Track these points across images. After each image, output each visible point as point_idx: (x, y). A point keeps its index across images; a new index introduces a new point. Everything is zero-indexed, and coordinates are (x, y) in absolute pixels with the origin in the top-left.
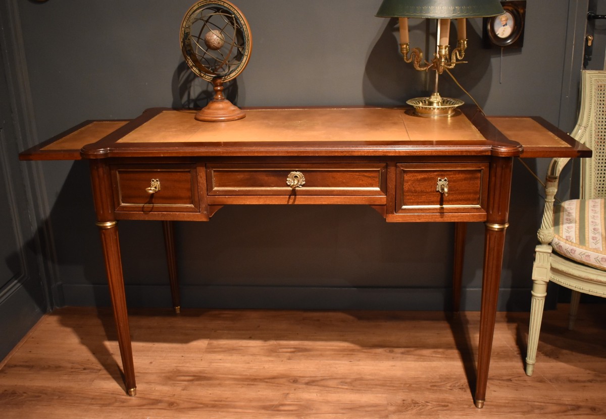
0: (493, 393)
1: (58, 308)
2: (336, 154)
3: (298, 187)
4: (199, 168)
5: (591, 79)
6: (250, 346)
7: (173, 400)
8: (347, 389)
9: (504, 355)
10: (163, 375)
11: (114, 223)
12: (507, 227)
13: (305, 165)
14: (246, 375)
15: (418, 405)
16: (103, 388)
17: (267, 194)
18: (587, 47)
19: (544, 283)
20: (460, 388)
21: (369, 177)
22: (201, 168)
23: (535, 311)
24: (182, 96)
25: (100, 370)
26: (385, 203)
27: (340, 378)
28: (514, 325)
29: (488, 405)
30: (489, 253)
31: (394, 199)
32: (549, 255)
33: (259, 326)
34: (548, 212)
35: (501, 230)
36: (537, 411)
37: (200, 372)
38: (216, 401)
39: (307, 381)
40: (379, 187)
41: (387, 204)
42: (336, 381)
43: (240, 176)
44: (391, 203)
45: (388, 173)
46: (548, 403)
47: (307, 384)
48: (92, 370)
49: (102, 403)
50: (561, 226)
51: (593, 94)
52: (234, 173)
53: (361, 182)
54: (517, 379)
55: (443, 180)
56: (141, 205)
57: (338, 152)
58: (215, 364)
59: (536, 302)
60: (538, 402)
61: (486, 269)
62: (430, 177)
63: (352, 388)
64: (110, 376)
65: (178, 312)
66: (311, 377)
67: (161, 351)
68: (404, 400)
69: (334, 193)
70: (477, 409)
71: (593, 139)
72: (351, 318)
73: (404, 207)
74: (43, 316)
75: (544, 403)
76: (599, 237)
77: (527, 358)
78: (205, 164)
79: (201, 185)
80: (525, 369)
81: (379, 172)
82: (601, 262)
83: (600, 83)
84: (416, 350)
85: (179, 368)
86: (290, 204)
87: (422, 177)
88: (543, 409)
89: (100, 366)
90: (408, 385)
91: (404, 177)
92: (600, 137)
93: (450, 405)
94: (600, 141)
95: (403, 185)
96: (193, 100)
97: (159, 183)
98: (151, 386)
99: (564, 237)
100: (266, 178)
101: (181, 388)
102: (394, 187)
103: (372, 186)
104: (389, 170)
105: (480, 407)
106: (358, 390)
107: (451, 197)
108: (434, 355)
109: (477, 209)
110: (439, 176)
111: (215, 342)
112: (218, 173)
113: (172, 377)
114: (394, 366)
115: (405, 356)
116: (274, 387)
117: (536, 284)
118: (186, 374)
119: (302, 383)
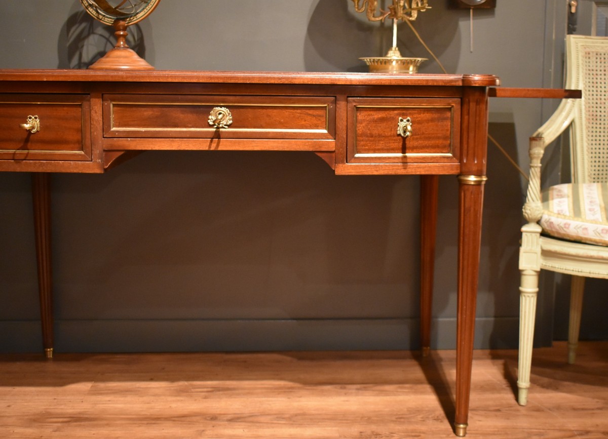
0: (478, 422)
2: (272, 82)
3: (223, 127)
4: (94, 100)
5: (575, 44)
6: (150, 388)
8: (284, 424)
9: (488, 387)
10: (27, 417)
12: (486, 181)
13: (231, 98)
14: (146, 415)
15: (380, 436)
17: (183, 136)
18: (571, 14)
19: (534, 273)
20: (435, 419)
21: (314, 116)
22: (97, 100)
23: (525, 312)
24: (70, 58)
26: (334, 149)
27: (275, 414)
28: (501, 362)
29: (471, 434)
30: (464, 215)
31: (345, 144)
32: (538, 235)
33: (164, 369)
34: (534, 180)
35: (478, 184)
37: (80, 413)
39: (229, 418)
40: (326, 129)
41: (337, 151)
42: (269, 417)
43: (148, 113)
44: (341, 149)
45: (337, 109)
46: (549, 429)
47: (230, 420)
50: (551, 202)
51: (580, 62)
52: (140, 109)
53: (303, 123)
54: (507, 409)
55: (405, 120)
56: (12, 151)
57: (274, 78)
58: (101, 405)
59: (526, 300)
60: (536, 429)
61: (461, 244)
62: (389, 116)
63: (291, 422)
65: (50, 355)
66: (235, 414)
67: (25, 395)
68: (361, 432)
69: (270, 136)
70: (458, 438)
71: (584, 115)
72: (288, 358)
73: (357, 155)
75: (543, 429)
76: (597, 209)
77: (518, 382)
78: (103, 94)
79: (95, 123)
80: (517, 398)
81: (326, 110)
82: (602, 234)
83: (588, 50)
84: (375, 386)
85: (49, 410)
86: (211, 149)
87: (380, 116)
88: (542, 435)
90: (366, 419)
91: (357, 116)
92: (591, 113)
93: (422, 435)
94: (591, 118)
95: (356, 127)
97: (38, 120)
98: (8, 429)
99: (556, 211)
100: (182, 116)
101: (51, 430)
102: (345, 128)
103: (317, 127)
104: (338, 106)
105: (461, 434)
106: (299, 424)
107: (416, 144)
108: (399, 390)
109: (448, 158)
110: (400, 115)
111: (102, 385)
112: (119, 108)
113: (38, 419)
114: (347, 401)
115: (360, 392)
116: (185, 425)
117: (525, 275)
118: (59, 416)
119: (223, 421)
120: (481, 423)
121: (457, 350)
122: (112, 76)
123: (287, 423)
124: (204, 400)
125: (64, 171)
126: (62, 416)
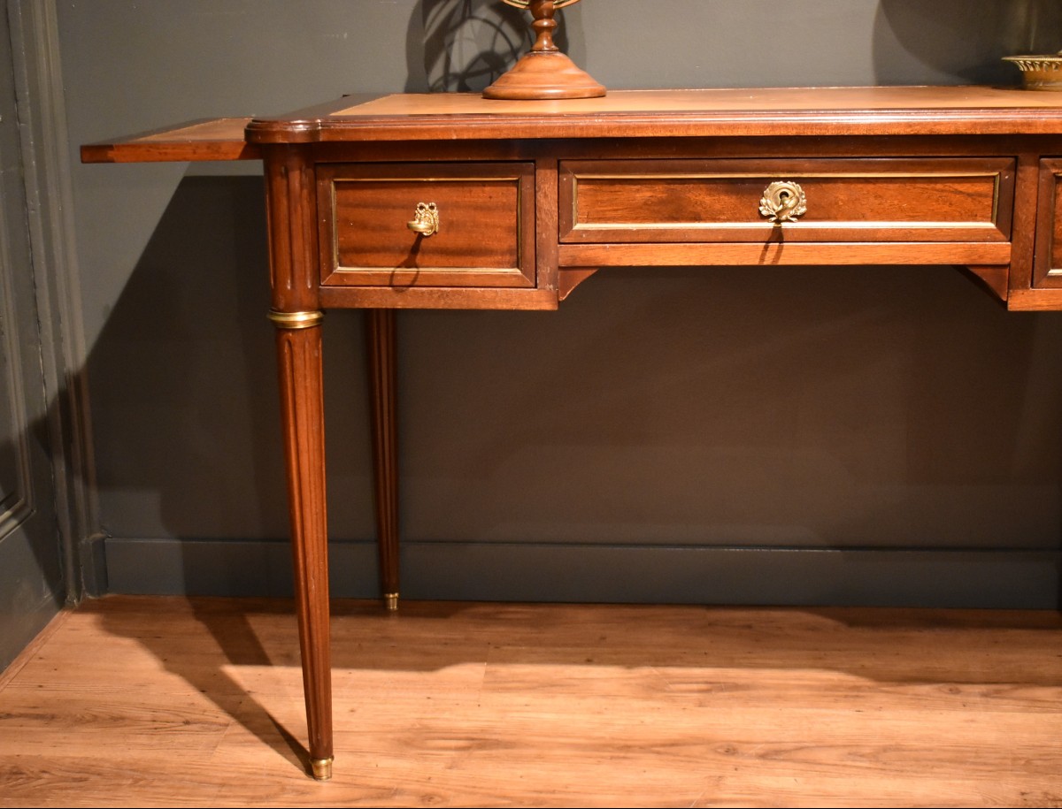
1: (90, 597)
3: (788, 220)
4: (542, 171)
6: (592, 679)
7: (429, 788)
8: (868, 768)
10: (390, 736)
11: (314, 316)
13: (807, 164)
14: (602, 738)
16: (243, 763)
17: (712, 238)
21: (968, 194)
22: (548, 172)
25: (227, 725)
26: (1008, 261)
27: (845, 746)
31: (1031, 250)
33: (603, 638)
37: (483, 731)
38: (541, 792)
39: (761, 752)
40: (992, 221)
41: (1013, 265)
42: (835, 752)
43: (644, 194)
44: (1022, 261)
45: (1019, 182)
47: (764, 756)
48: (206, 725)
49: (250, 794)
52: (628, 187)
53: (946, 208)
58: (515, 714)
63: (880, 766)
64: (254, 738)
65: (393, 606)
66: (767, 742)
67: (372, 687)
68: (1023, 794)
69: (879, 236)
72: (830, 622)
73: (1053, 272)
74: (58, 615)
78: (559, 161)
79: (543, 216)
81: (994, 182)
84: (1016, 689)
85: (425, 722)
86: (765, 263)
89: (224, 718)
90: (1023, 762)
91: (1056, 194)
97: (435, 211)
98: (368, 759)
100: (708, 199)
101: (443, 765)
102: (1031, 218)
103: (974, 218)
104: (1020, 175)
106: (897, 770)
111: (504, 670)
112: (587, 187)
113: (414, 740)
114: (972, 721)
115: (992, 700)
116: (682, 764)
118: (448, 734)
119: (751, 756)
122: (582, 128)
123: (871, 766)
124: (700, 709)
125: (483, 306)
126: (453, 735)
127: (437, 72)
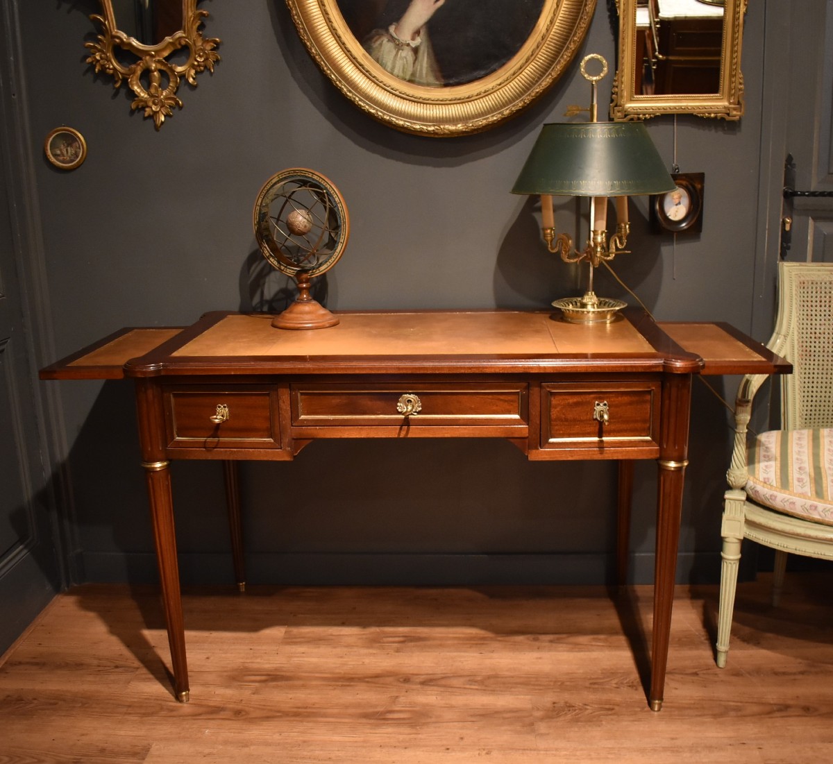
0: (674, 691)
1: (75, 585)
2: (463, 371)
3: (412, 414)
4: (281, 389)
5: (790, 273)
6: (343, 635)
7: (239, 707)
8: (477, 689)
9: (687, 641)
10: (225, 674)
11: (165, 463)
12: (687, 466)
13: (421, 386)
14: (340, 673)
15: (574, 709)
16: (143, 693)
17: (373, 424)
18: (784, 232)
19: (737, 541)
20: (630, 686)
21: (506, 401)
22: (284, 390)
23: (726, 579)
24: (252, 296)
25: (138, 668)
26: (527, 435)
27: (468, 676)
28: (700, 602)
29: (667, 707)
30: (663, 500)
31: (539, 430)
32: (742, 503)
33: (355, 608)
34: (739, 447)
35: (678, 470)
36: (732, 713)
37: (276, 670)
38: (299, 708)
39: (422, 681)
40: (518, 414)
41: (530, 437)
42: (462, 680)
43: (336, 401)
44: (534, 436)
45: (530, 395)
46: (746, 702)
47: (423, 683)
48: (127, 669)
49: (143, 711)
50: (757, 465)
51: (794, 292)
52: (327, 397)
53: (495, 408)
54: (705, 672)
55: (601, 404)
56: (203, 439)
57: (464, 368)
58: (295, 659)
59: (727, 567)
60: (734, 702)
62: (584, 400)
63: (483, 688)
64: (151, 676)
65: (243, 589)
66: (427, 674)
67: (222, 643)
68: (554, 703)
69: (461, 422)
70: (652, 712)
71: (796, 351)
72: (480, 596)
73: (552, 440)
74: (56, 596)
75: (741, 702)
76: (806, 479)
77: (717, 644)
78: (290, 385)
79: (283, 412)
80: (716, 659)
81: (518, 394)
82: (810, 511)
83: (802, 279)
84: (568, 637)
85: (247, 665)
86: (401, 437)
87: (575, 400)
88: (740, 710)
89: (137, 663)
90: (559, 683)
91: (551, 401)
92: (804, 348)
93: (616, 708)
94: (804, 353)
95: (550, 411)
96: (267, 301)
97: (227, 409)
98: (210, 689)
99: (761, 479)
100: (370, 403)
101: (250, 692)
102: (538, 414)
103: (509, 412)
104: (531, 392)
105: (656, 709)
106: (492, 691)
107: (613, 427)
108: (594, 643)
109: (647, 442)
110: (596, 399)
111: (295, 630)
112: (306, 397)
113: (237, 676)
114: (540, 658)
115: (554, 645)
116: (379, 689)
117: (727, 542)
118: (257, 672)
119: (416, 684)
120: (677, 692)
121: (655, 584)
122: (299, 369)
123: (479, 688)
124: (397, 654)
126: (259, 673)
127: (256, 300)
